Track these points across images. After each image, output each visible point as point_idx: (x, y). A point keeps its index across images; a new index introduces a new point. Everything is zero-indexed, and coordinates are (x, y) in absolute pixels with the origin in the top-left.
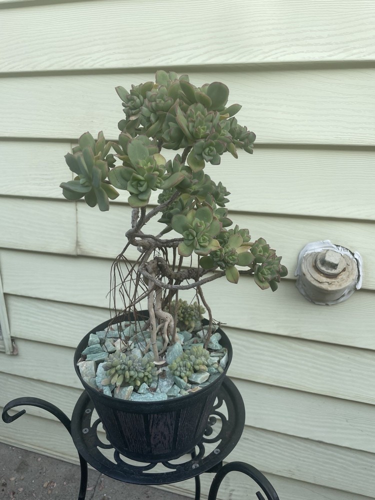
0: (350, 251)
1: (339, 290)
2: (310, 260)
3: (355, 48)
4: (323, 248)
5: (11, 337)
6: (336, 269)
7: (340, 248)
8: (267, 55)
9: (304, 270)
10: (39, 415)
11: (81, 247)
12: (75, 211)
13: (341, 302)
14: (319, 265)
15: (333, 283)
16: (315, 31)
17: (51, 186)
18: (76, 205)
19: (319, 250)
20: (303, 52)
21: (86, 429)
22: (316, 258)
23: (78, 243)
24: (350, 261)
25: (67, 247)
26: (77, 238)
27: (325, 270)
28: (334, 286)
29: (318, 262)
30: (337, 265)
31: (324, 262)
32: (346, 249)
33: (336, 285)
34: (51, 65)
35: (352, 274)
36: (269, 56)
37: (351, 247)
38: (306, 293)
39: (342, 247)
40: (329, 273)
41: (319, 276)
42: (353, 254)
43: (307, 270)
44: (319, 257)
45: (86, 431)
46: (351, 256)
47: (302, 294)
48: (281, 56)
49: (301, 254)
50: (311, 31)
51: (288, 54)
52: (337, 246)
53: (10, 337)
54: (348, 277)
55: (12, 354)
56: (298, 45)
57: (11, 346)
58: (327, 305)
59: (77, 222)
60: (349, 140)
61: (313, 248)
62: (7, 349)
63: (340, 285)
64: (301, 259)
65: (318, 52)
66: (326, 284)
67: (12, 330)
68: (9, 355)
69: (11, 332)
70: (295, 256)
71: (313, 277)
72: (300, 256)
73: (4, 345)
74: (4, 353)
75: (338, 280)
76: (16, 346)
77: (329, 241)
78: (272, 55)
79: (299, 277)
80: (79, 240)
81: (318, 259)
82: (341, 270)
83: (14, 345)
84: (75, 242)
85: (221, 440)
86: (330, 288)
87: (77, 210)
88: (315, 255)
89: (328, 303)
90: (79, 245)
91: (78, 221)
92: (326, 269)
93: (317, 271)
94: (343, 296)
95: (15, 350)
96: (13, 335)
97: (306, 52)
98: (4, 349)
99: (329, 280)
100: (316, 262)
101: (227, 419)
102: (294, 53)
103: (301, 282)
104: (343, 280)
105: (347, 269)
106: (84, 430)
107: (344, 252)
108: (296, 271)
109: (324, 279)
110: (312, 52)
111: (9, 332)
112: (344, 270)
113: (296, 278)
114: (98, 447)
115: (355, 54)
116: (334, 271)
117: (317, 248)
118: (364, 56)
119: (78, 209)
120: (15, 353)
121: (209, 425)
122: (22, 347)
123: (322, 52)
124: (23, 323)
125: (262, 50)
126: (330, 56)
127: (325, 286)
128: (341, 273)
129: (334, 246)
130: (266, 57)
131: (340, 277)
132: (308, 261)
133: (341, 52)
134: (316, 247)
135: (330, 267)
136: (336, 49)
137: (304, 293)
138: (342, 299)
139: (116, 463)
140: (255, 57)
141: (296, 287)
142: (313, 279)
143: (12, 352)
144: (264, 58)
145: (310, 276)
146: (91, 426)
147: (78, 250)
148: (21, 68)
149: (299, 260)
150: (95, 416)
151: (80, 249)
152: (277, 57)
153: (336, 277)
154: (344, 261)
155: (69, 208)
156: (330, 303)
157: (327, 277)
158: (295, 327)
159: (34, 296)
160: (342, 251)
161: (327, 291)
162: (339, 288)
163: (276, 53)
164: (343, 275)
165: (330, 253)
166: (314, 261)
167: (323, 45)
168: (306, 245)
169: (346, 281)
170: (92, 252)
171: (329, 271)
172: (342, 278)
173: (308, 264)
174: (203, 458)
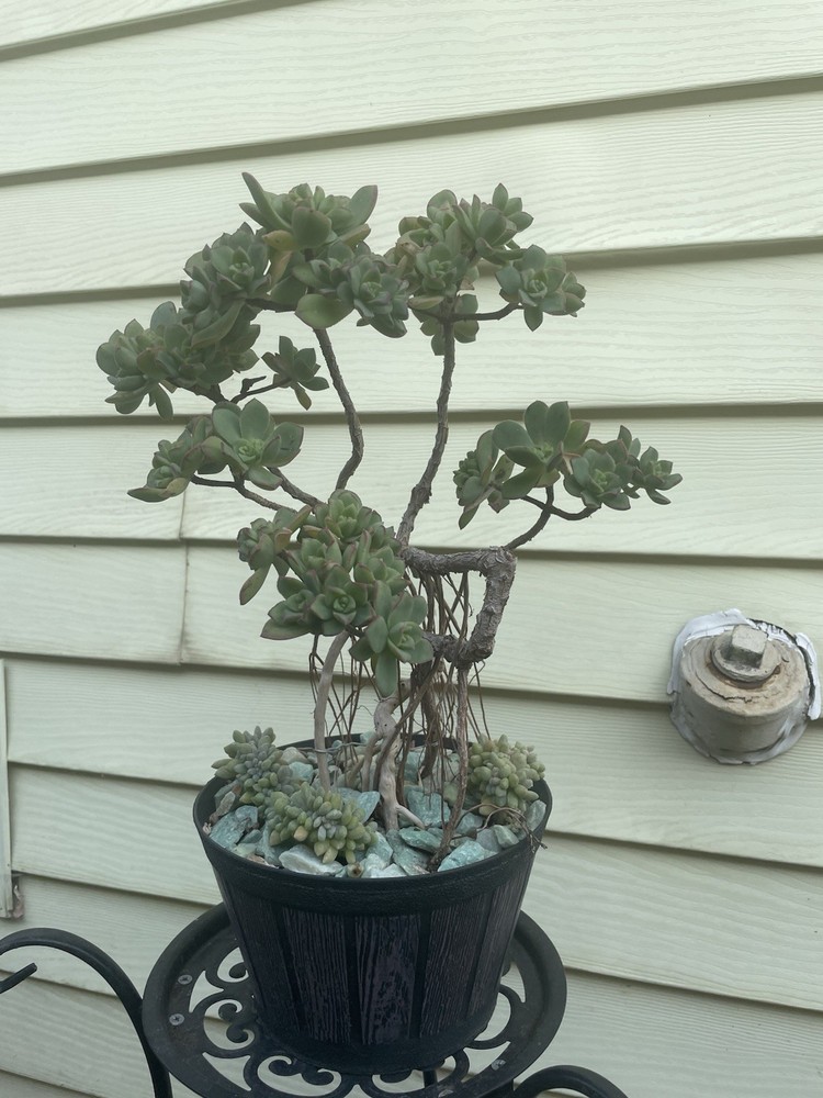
0: (785, 632)
1: (769, 715)
2: (700, 653)
3: (753, 218)
4: (727, 628)
5: (13, 872)
6: (758, 667)
7: (764, 627)
8: (583, 238)
9: (688, 674)
11: (190, 646)
12: (185, 565)
13: (780, 755)
14: (721, 661)
15: (756, 700)
16: (672, 192)
17: (137, 513)
18: (187, 554)
19: (719, 632)
20: (652, 230)
21: (177, 1015)
22: (713, 647)
23: (184, 638)
24: (788, 653)
25: (159, 646)
26: (184, 624)
27: (734, 670)
28: (757, 706)
29: (718, 654)
30: (760, 656)
31: (731, 652)
32: (777, 627)
33: (763, 705)
34: (158, 276)
35: (795, 680)
36: (586, 240)
37: (787, 624)
38: (696, 735)
39: (768, 624)
40: (744, 676)
41: (723, 684)
42: (794, 639)
43: (693, 674)
44: (718, 644)
45: (177, 1019)
46: (790, 644)
47: (687, 740)
48: (610, 239)
49: (678, 640)
50: (666, 192)
51: (622, 235)
52: (756, 622)
53: (9, 873)
54: (788, 686)
55: (10, 916)
56: (640, 219)
57: (9, 895)
58: (747, 764)
59: (186, 591)
61: (702, 628)
62: (1, 902)
63: (772, 705)
64: (680, 655)
65: (681, 228)
66: (740, 703)
67: (15, 855)
69: (14, 859)
70: (666, 650)
71: (710, 688)
72: (676, 648)
75: (765, 693)
76: (22, 896)
77: (737, 611)
78: (592, 238)
79: (678, 697)
80: (188, 629)
81: (717, 649)
82: (770, 671)
83: (16, 892)
84: (179, 634)
85: (508, 1043)
86: (749, 711)
87: (187, 564)
88: (709, 641)
89: (749, 760)
90: (187, 642)
91: (189, 587)
92: (736, 668)
93: (715, 675)
94: (781, 739)
95: (18, 908)
96: (16, 868)
97: (658, 231)
99: (744, 693)
100: (711, 654)
101: (523, 1000)
102: (635, 233)
103: (682, 709)
104: (776, 692)
105: (783, 670)
106: (173, 1017)
107: (774, 635)
108: (669, 684)
109: (734, 692)
110: (671, 228)
111: (8, 861)
112: (777, 671)
113: (671, 700)
114: (205, 1054)
115: (757, 228)
116: (753, 673)
117: (712, 628)
118: (775, 231)
119: (192, 562)
120: (17, 915)
122: (34, 897)
123: (689, 228)
126: (708, 234)
127: (737, 707)
128: (770, 677)
129: (749, 622)
130: (579, 243)
131: (769, 686)
132: (694, 656)
133: (725, 228)
134: (710, 626)
135: (745, 664)
136: (718, 222)
137: (690, 737)
138: (778, 749)
139: (249, 1089)
140: (559, 242)
141: (673, 724)
142: (709, 693)
143: (11, 912)
144: (575, 245)
145: (701, 686)
146: (191, 1011)
147: (184, 651)
149: (675, 658)
150: (202, 989)
151: (188, 649)
152: (603, 242)
153: (761, 686)
154: (775, 651)
155: (172, 561)
156: (753, 759)
157: (739, 688)
158: (677, 823)
159: (75, 768)
160: (769, 632)
161: (742, 717)
162: (770, 711)
163: (601, 235)
164: (777, 683)
165: (741, 630)
166: (707, 653)
167: (691, 215)
168: (686, 623)
169: (784, 696)
170: (214, 655)
171: (743, 672)
172: (774, 689)
173: (695, 662)
174: (464, 1081)
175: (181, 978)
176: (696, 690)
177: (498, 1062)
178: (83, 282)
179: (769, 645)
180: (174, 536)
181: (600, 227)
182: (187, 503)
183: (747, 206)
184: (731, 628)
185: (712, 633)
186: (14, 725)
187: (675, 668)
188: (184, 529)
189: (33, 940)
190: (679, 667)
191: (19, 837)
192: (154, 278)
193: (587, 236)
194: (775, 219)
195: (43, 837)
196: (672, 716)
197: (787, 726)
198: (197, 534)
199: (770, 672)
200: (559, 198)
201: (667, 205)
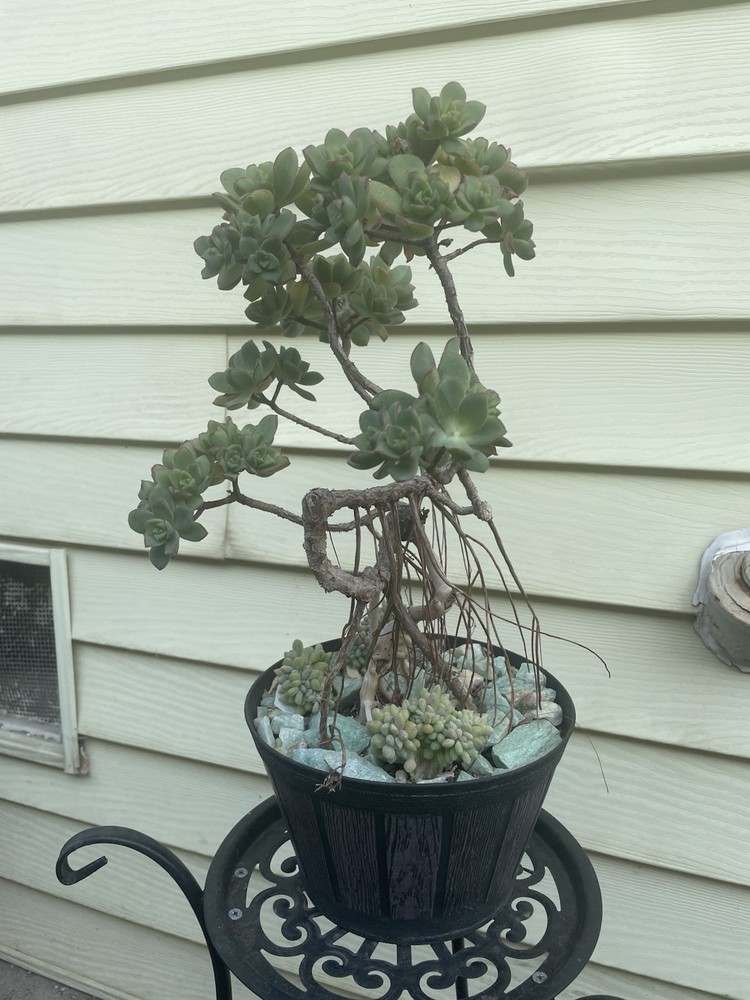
2: (730, 569)
5: (79, 735)
8: (628, 145)
9: (717, 588)
10: (122, 915)
11: (233, 543)
16: (724, 96)
17: (183, 418)
19: (747, 547)
20: (702, 136)
21: (236, 910)
22: (744, 562)
23: (227, 535)
25: (207, 543)
26: (227, 522)
29: (748, 571)
34: (199, 187)
36: (632, 147)
38: (720, 645)
43: (722, 588)
44: (749, 561)
45: (236, 913)
47: (709, 649)
48: (656, 145)
49: (707, 554)
50: (718, 96)
51: (671, 141)
53: (76, 736)
55: (77, 772)
56: (690, 124)
57: (76, 754)
61: (733, 543)
62: (69, 760)
64: (708, 568)
65: (733, 134)
67: (82, 717)
68: (70, 775)
69: (80, 724)
70: (692, 562)
71: (737, 604)
72: (704, 562)
73: (63, 753)
74: (61, 770)
76: (88, 755)
78: (637, 145)
79: (703, 608)
80: (231, 527)
81: (747, 564)
83: (83, 754)
84: (222, 531)
85: (546, 954)
88: (738, 557)
90: (231, 539)
93: (744, 591)
95: (85, 765)
96: (82, 732)
97: (709, 137)
98: (62, 760)
100: (741, 570)
101: (559, 909)
102: (683, 139)
103: (707, 620)
106: (232, 912)
108: (696, 596)
110: (722, 135)
111: (75, 725)
113: (696, 611)
114: (262, 951)
117: (741, 543)
120: (84, 772)
121: (517, 919)
122: (98, 757)
123: (741, 134)
125: (614, 136)
130: (626, 149)
132: (723, 571)
134: (740, 541)
137: (713, 646)
139: (305, 990)
140: (602, 149)
141: (696, 632)
142: (737, 608)
143: (79, 769)
144: (621, 152)
145: (730, 601)
146: (247, 906)
147: (228, 548)
148: (142, 194)
149: (702, 571)
150: (256, 886)
151: (232, 545)
152: (648, 149)
158: (695, 725)
159: (132, 647)
166: (737, 568)
167: (743, 121)
168: (715, 538)
170: (256, 552)
173: (724, 576)
174: (506, 991)
175: (237, 871)
176: (725, 606)
177: (538, 974)
181: (646, 133)
185: (742, 549)
186: (77, 606)
187: (702, 581)
189: (103, 838)
190: (707, 581)
191: (84, 705)
192: (196, 189)
193: (633, 143)
195: (105, 706)
196: (696, 625)
201: (719, 109)
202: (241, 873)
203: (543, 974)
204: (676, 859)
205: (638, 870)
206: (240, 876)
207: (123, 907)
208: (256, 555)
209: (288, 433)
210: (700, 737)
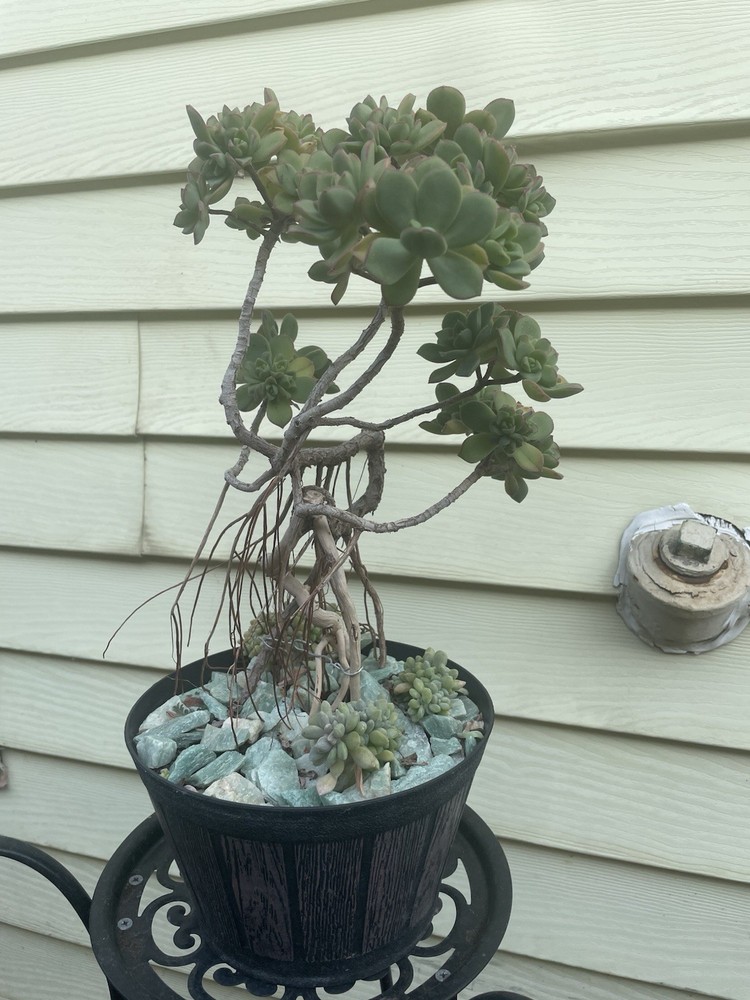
0: (734, 526)
1: (716, 610)
2: (648, 548)
3: (715, 97)
4: (675, 522)
6: (706, 562)
7: (712, 521)
9: (635, 569)
10: (47, 933)
11: (150, 538)
12: (142, 461)
13: (724, 645)
14: (669, 556)
15: (702, 595)
16: (630, 70)
17: (94, 409)
18: (144, 449)
19: (667, 526)
20: (608, 110)
21: (126, 919)
22: (661, 542)
23: (144, 530)
24: (736, 547)
25: (123, 539)
26: (144, 517)
27: (682, 566)
28: (703, 601)
29: (665, 549)
30: (708, 552)
31: (679, 548)
32: (726, 522)
33: (710, 599)
34: (104, 167)
35: (743, 574)
36: (539, 122)
37: (737, 518)
38: (641, 626)
39: (716, 518)
40: (691, 572)
41: (670, 579)
42: (742, 533)
43: (640, 568)
44: (666, 539)
46: (738, 538)
47: (632, 630)
48: (565, 120)
49: (625, 535)
50: (624, 70)
51: (577, 116)
52: (705, 516)
54: (735, 580)
56: (596, 98)
58: (691, 653)
59: (145, 485)
60: (717, 283)
61: (651, 522)
63: (718, 599)
64: (628, 549)
65: (639, 108)
66: (686, 598)
70: (614, 543)
71: (656, 583)
72: (624, 541)
75: (712, 588)
76: (6, 767)
77: (686, 505)
79: (624, 590)
80: (148, 522)
81: (664, 543)
82: (717, 566)
84: (139, 526)
85: (452, 951)
86: (697, 606)
87: (145, 459)
88: (656, 536)
89: (692, 649)
90: (148, 534)
91: (148, 482)
92: (684, 563)
93: (662, 570)
94: (726, 630)
95: (2, 778)
97: (615, 111)
99: (691, 588)
100: (659, 549)
101: (469, 902)
102: (590, 114)
103: (628, 601)
104: (723, 587)
105: (730, 564)
106: (121, 922)
107: (722, 529)
108: (616, 577)
109: (681, 587)
110: (627, 109)
112: (725, 565)
113: (617, 592)
114: (150, 962)
115: (719, 107)
116: (701, 568)
117: (659, 522)
118: (737, 110)
119: (150, 457)
120: (1, 784)
122: (18, 768)
123: (648, 108)
124: (22, 714)
125: (524, 111)
126: (665, 114)
127: (684, 602)
128: (717, 572)
129: (697, 516)
130: (533, 124)
131: (716, 581)
132: (642, 550)
134: (657, 521)
135: (693, 559)
136: (678, 101)
137: (636, 628)
138: (722, 640)
141: (619, 614)
142: (656, 587)
144: (529, 127)
145: (648, 580)
146: (139, 915)
147: (145, 543)
148: (45, 175)
149: (622, 551)
151: (149, 541)
152: (556, 124)
153: (709, 581)
154: (723, 546)
155: (130, 455)
156: (697, 649)
157: (687, 582)
158: (621, 708)
159: (50, 652)
160: (718, 526)
161: (689, 612)
162: (717, 606)
163: (553, 117)
164: (724, 578)
165: (690, 526)
166: (655, 547)
167: (650, 94)
168: (634, 517)
169: (731, 591)
170: (174, 547)
171: (691, 568)
172: (722, 583)
173: (642, 555)
174: (407, 992)
175: (132, 878)
176: (643, 585)
177: (442, 972)
178: (29, 176)
179: (717, 540)
180: (130, 431)
181: (555, 108)
182: (142, 399)
183: (709, 84)
184: (681, 522)
185: (660, 527)
187: (622, 562)
188: (140, 425)
190: (626, 562)
192: (99, 170)
193: (541, 118)
194: (736, 98)
196: (618, 608)
197: (732, 618)
198: (152, 429)
199: (717, 568)
200: (511, 78)
201: (626, 84)
202: (136, 880)
203: (447, 972)
204: (605, 845)
205: (571, 859)
206: (135, 883)
207: (48, 924)
208: (174, 551)
209: (205, 422)
210: (625, 721)
